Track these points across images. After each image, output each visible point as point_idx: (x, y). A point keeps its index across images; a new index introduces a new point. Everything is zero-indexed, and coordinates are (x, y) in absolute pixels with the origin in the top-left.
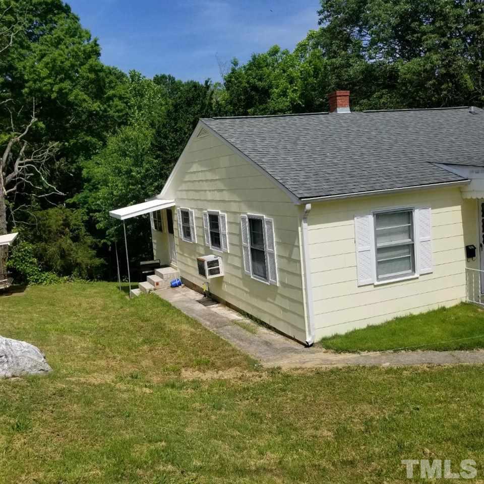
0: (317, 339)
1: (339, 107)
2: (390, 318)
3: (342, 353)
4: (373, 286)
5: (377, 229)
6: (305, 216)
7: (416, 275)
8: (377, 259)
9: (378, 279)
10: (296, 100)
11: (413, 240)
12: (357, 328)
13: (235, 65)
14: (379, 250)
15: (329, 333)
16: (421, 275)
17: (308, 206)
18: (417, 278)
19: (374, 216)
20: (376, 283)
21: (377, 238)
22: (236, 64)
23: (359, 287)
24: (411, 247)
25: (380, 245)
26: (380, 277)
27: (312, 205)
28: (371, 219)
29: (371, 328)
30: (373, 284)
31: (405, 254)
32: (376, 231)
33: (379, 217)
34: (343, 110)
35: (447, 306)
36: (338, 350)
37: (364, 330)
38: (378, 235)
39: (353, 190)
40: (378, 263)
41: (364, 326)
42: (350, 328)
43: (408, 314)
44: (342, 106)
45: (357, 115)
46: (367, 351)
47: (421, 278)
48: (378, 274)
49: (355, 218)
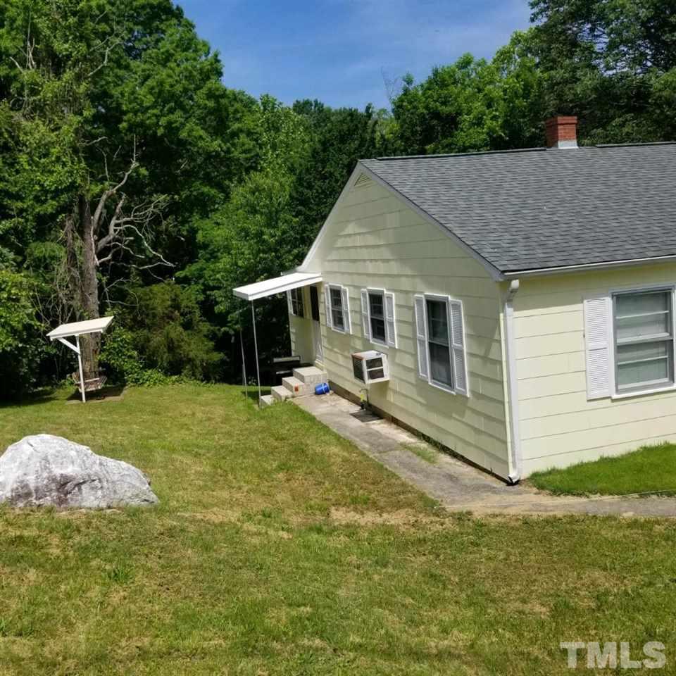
0: (525, 474)
1: (561, 141)
2: (634, 447)
3: (562, 496)
4: (609, 401)
5: (617, 318)
6: (510, 298)
7: (675, 386)
8: (617, 361)
9: (617, 391)
10: (497, 131)
11: (671, 334)
12: (585, 461)
14: (620, 349)
15: (542, 467)
17: (515, 284)
19: (613, 298)
20: (615, 396)
21: (618, 331)
22: (409, 82)
23: (589, 401)
24: (668, 344)
25: (622, 341)
26: (620, 387)
27: (520, 282)
28: (608, 302)
29: (604, 461)
30: (610, 397)
31: (661, 354)
32: (615, 321)
33: (621, 300)
34: (567, 145)
36: (557, 492)
37: (596, 463)
38: (618, 326)
39: (583, 261)
40: (619, 367)
41: (596, 458)
42: (574, 460)
43: (663, 443)
44: (565, 138)
45: (588, 152)
46: (599, 494)
48: (617, 385)
49: (585, 301)
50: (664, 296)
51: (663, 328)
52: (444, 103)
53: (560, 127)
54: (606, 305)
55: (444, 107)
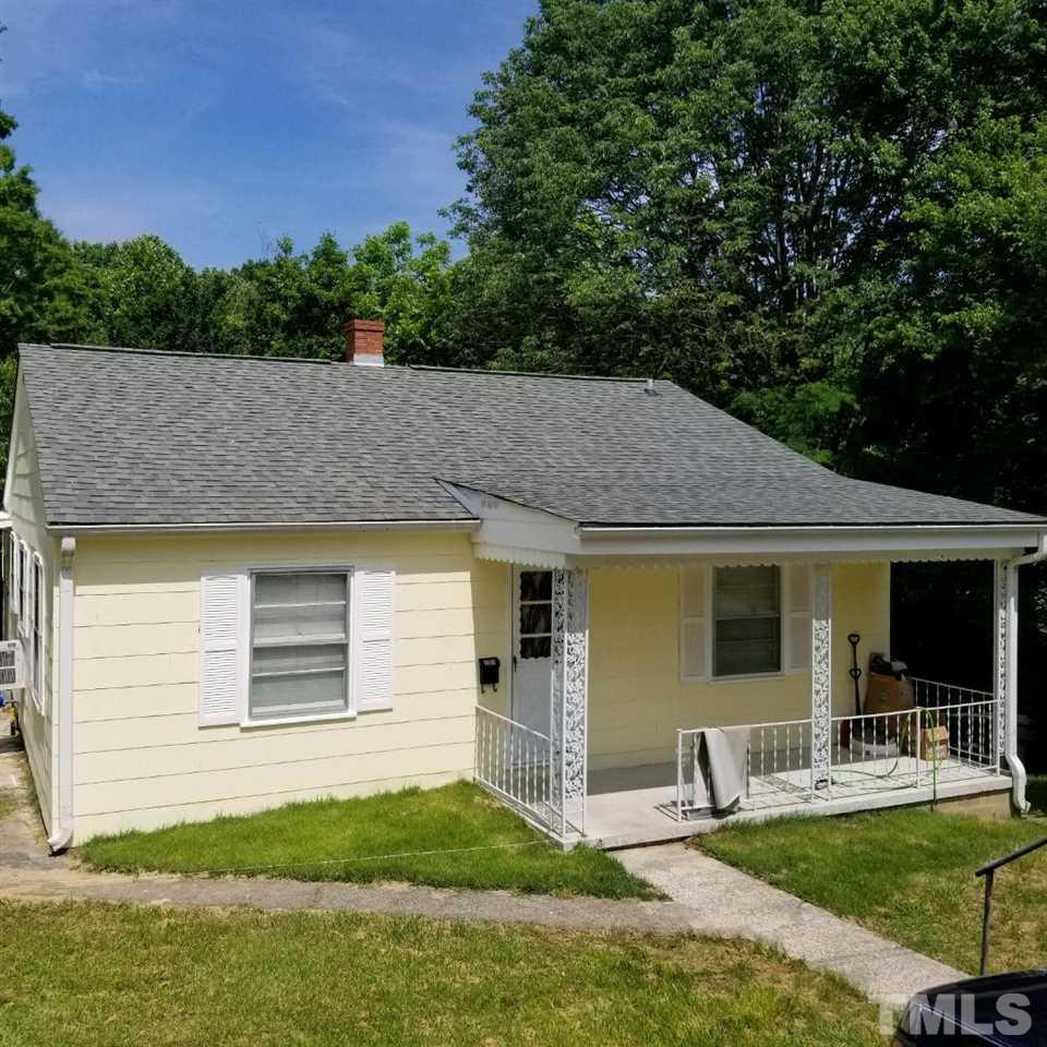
1: (359, 354)
2: (277, 803)
3: (104, 873)
4: (238, 729)
5: (256, 607)
6: (66, 564)
7: (351, 713)
8: (252, 670)
9: (251, 716)
11: (347, 637)
12: (189, 821)
13: (286, 252)
14: (258, 653)
15: (112, 827)
16: (360, 713)
17: (69, 543)
18: (353, 719)
19: (251, 577)
20: (246, 723)
21: (258, 627)
23: (201, 728)
24: (342, 649)
25: (262, 641)
26: (255, 710)
27: (77, 542)
28: (243, 585)
29: (221, 822)
30: (237, 725)
31: (331, 664)
32: (253, 610)
33: (265, 581)
35: (425, 787)
38: (258, 620)
40: (255, 681)
43: (325, 798)
44: (366, 351)
46: (156, 872)
47: (360, 718)
48: (252, 704)
49: (203, 579)
50: (341, 578)
51: (338, 624)
52: (328, 286)
53: (357, 334)
54: (241, 586)
55: (321, 291)
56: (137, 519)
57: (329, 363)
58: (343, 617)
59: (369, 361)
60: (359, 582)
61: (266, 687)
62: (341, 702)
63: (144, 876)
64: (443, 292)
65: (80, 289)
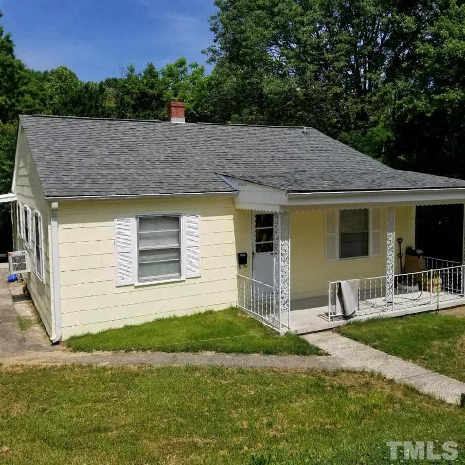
0: (65, 338)
1: (174, 117)
2: (151, 319)
3: (77, 352)
4: (133, 287)
5: (140, 232)
6: (54, 215)
7: (182, 278)
8: (139, 261)
9: (139, 281)
11: (180, 245)
12: (113, 328)
14: (141, 253)
16: (186, 279)
17: (55, 205)
18: (184, 281)
19: (136, 219)
20: (137, 284)
21: (140, 241)
22: (132, 70)
23: (117, 287)
24: (178, 250)
25: (142, 248)
26: (140, 278)
27: (59, 204)
28: (133, 222)
29: (127, 328)
30: (133, 285)
31: (173, 257)
32: (138, 234)
33: (142, 221)
35: (215, 310)
37: (119, 329)
38: (141, 238)
40: (140, 266)
43: (172, 316)
44: (177, 116)
46: (101, 351)
47: (186, 281)
48: (139, 276)
49: (115, 220)
50: (176, 220)
51: (175, 240)
53: (173, 108)
54: (133, 223)
56: (85, 193)
57: (160, 122)
58: (178, 236)
59: (178, 120)
60: (184, 220)
61: (145, 268)
62: (178, 274)
63: (96, 353)
64: (204, 90)
65: (36, 91)
